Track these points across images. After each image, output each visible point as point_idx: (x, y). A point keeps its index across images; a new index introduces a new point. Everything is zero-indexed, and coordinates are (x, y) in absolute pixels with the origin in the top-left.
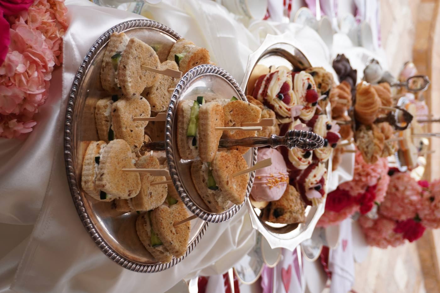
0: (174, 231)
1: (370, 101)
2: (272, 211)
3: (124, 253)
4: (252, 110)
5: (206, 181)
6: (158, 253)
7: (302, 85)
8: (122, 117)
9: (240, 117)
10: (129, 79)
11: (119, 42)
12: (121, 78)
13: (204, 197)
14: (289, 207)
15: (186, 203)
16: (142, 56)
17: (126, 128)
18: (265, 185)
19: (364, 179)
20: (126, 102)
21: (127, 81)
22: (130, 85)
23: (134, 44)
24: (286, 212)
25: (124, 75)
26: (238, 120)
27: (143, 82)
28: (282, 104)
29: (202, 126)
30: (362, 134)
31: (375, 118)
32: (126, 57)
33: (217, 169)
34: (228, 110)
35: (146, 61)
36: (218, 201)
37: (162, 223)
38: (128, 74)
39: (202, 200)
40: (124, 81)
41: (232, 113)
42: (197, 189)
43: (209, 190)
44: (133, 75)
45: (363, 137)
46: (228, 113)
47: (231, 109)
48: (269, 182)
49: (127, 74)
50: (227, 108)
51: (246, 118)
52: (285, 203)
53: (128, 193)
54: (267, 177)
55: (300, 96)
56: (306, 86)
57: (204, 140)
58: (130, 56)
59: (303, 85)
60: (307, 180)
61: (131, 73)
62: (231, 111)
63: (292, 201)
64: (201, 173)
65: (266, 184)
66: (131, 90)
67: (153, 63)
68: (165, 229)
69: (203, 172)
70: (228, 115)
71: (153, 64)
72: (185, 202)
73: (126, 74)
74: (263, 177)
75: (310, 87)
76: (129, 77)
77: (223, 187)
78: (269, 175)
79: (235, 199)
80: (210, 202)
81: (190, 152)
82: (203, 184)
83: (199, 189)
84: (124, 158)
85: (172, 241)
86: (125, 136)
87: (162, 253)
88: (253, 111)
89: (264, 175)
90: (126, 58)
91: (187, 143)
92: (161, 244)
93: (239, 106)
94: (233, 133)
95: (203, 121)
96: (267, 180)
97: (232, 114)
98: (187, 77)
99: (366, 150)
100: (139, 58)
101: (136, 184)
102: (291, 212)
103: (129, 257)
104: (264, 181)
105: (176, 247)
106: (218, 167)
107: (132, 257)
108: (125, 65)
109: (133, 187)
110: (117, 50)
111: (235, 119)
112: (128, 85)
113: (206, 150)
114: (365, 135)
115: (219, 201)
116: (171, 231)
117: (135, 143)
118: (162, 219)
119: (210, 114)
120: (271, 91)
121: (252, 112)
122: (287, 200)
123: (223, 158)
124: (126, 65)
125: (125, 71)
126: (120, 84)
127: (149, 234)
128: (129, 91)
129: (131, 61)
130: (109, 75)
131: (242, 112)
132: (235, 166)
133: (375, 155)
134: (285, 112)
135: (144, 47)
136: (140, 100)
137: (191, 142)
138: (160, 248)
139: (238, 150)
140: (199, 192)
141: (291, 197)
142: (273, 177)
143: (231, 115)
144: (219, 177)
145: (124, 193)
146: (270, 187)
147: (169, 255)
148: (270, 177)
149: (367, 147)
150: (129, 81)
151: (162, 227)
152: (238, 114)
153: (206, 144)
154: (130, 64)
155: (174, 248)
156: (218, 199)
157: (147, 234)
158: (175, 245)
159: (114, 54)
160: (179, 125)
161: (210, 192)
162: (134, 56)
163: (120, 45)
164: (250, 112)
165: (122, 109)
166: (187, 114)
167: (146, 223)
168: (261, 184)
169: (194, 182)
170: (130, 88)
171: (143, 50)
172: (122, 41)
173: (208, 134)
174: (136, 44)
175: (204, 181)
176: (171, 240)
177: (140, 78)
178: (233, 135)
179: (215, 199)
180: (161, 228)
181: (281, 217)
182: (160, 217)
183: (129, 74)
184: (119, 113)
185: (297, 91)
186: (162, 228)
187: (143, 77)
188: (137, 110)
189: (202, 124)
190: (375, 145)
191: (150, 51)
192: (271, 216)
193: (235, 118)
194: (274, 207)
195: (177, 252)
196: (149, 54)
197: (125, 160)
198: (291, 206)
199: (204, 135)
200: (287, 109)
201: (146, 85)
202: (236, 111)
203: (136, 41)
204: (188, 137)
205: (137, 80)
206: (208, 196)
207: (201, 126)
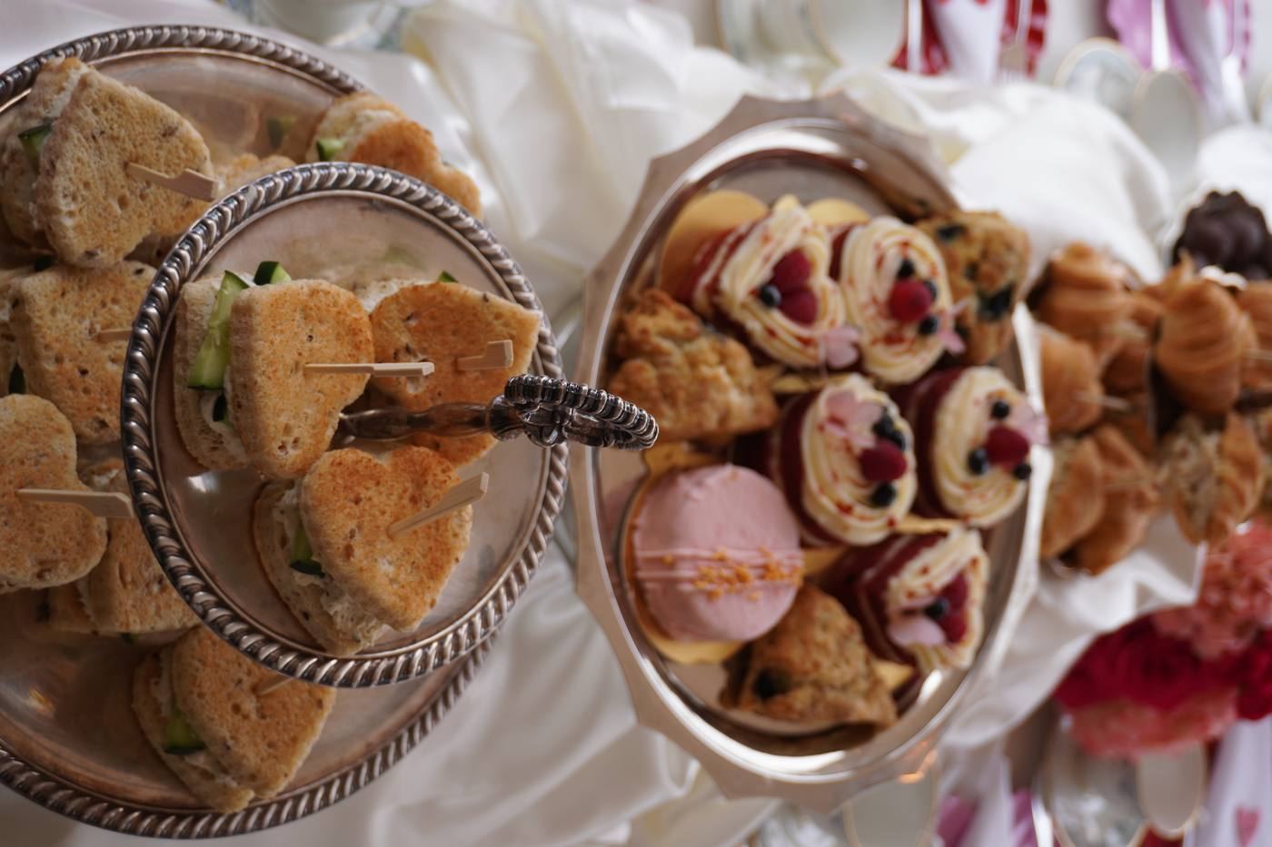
0: (249, 705)
1: (1204, 332)
2: (751, 679)
3: (55, 765)
4: (498, 316)
5: (291, 543)
6: (195, 776)
7: (870, 261)
8: (37, 326)
9: (451, 338)
10: (64, 205)
11: (54, 88)
12: (40, 200)
13: (288, 599)
14: (808, 666)
15: (200, 609)
16: (123, 133)
17: (59, 360)
18: (687, 588)
19: (1240, 603)
20: (63, 278)
21: (56, 211)
22: (69, 222)
23: (85, 93)
24: (799, 685)
25: (49, 191)
26: (438, 347)
27: (135, 217)
28: (778, 319)
29: (237, 355)
30: (1179, 443)
31: (1234, 389)
32: (61, 132)
33: (310, 502)
34: (396, 312)
35: (145, 150)
36: (332, 613)
37: (195, 678)
38: (60, 188)
39: (286, 606)
40: (49, 211)
41: (413, 323)
42: (268, 569)
43: (298, 575)
44: (84, 193)
45: (1184, 454)
46: (398, 323)
47: (409, 310)
48: (704, 577)
49: (57, 186)
50: (393, 307)
51: (473, 342)
52: (794, 653)
53: (36, 570)
54: (695, 558)
55: (864, 297)
56: (893, 264)
57: (244, 402)
58: (73, 132)
59: (880, 262)
60: (894, 583)
61: (73, 183)
62: (409, 318)
63: (823, 647)
64: (276, 515)
65: (692, 581)
66: (75, 241)
67: (179, 158)
68: (207, 697)
69: (282, 512)
70: (396, 329)
71: (177, 161)
72: (195, 606)
73: (54, 188)
74: (683, 558)
75: (906, 270)
76: (65, 196)
77: (331, 565)
78: (705, 553)
79: (383, 609)
80: (306, 616)
81: (215, 442)
82: (280, 554)
83: (273, 569)
84: (34, 454)
85: (233, 738)
86: (54, 387)
87: (207, 775)
88: (500, 321)
89: (685, 551)
90: (59, 138)
91: (199, 411)
92: (200, 747)
93: (441, 303)
94: (421, 390)
95: (237, 337)
96: (697, 568)
97: (415, 328)
98: (241, 198)
99: (1188, 496)
100: (114, 139)
101: (79, 544)
102: (818, 685)
103: (80, 779)
104: (685, 572)
105: (245, 762)
106: (312, 498)
107: (92, 780)
108: (53, 157)
109: (59, 552)
110: (43, 113)
111: (425, 345)
112: (60, 224)
113: (255, 438)
114: (1192, 449)
115: (336, 612)
116: (237, 709)
117: (99, 410)
118: (197, 664)
119: (258, 314)
120: (734, 277)
121: (496, 323)
122: (804, 642)
123: (339, 470)
124: (57, 157)
125: (53, 177)
126: (39, 221)
127: (166, 711)
128: (66, 241)
129: (75, 146)
130: (16, 191)
131: (457, 322)
132: (405, 501)
133: (1219, 515)
134: (792, 348)
135: (130, 102)
136: (134, 278)
137: (208, 409)
138: (200, 760)
139: (441, 449)
140: (271, 578)
141: (820, 636)
142: (722, 560)
143: (409, 330)
144: (317, 530)
145: (13, 565)
146: (710, 596)
147: (234, 784)
148: (709, 560)
149: (1194, 488)
150: (64, 209)
151: (196, 690)
152: (439, 329)
153: (252, 417)
154: (69, 155)
155: (239, 765)
156: (330, 606)
157: (158, 711)
158: (241, 751)
159: (34, 123)
160: (177, 349)
161: (302, 580)
162: (88, 132)
163: (56, 97)
164: (489, 324)
165: (37, 297)
166: (196, 315)
167: (159, 676)
168: (674, 582)
169: (258, 543)
170: (71, 234)
171: (129, 114)
172: (65, 84)
173: (256, 383)
174: (92, 91)
175: (284, 541)
176: (228, 735)
177: (123, 202)
178: (416, 396)
179: (321, 607)
180: (191, 692)
181: (779, 698)
182: (193, 657)
183: (65, 188)
184: (28, 312)
185: (851, 282)
186: (195, 696)
187: (134, 201)
188: (116, 308)
189: (238, 347)
190: (1221, 481)
191: (161, 120)
192: (747, 694)
193: (426, 341)
194: (757, 666)
195: (253, 777)
196: (158, 128)
197: (37, 463)
198: (817, 666)
199: (245, 386)
200: (800, 339)
201: (151, 229)
202: (433, 318)
203: (96, 83)
204: (200, 390)
205: (105, 210)
206: (298, 595)
207: (234, 357)
